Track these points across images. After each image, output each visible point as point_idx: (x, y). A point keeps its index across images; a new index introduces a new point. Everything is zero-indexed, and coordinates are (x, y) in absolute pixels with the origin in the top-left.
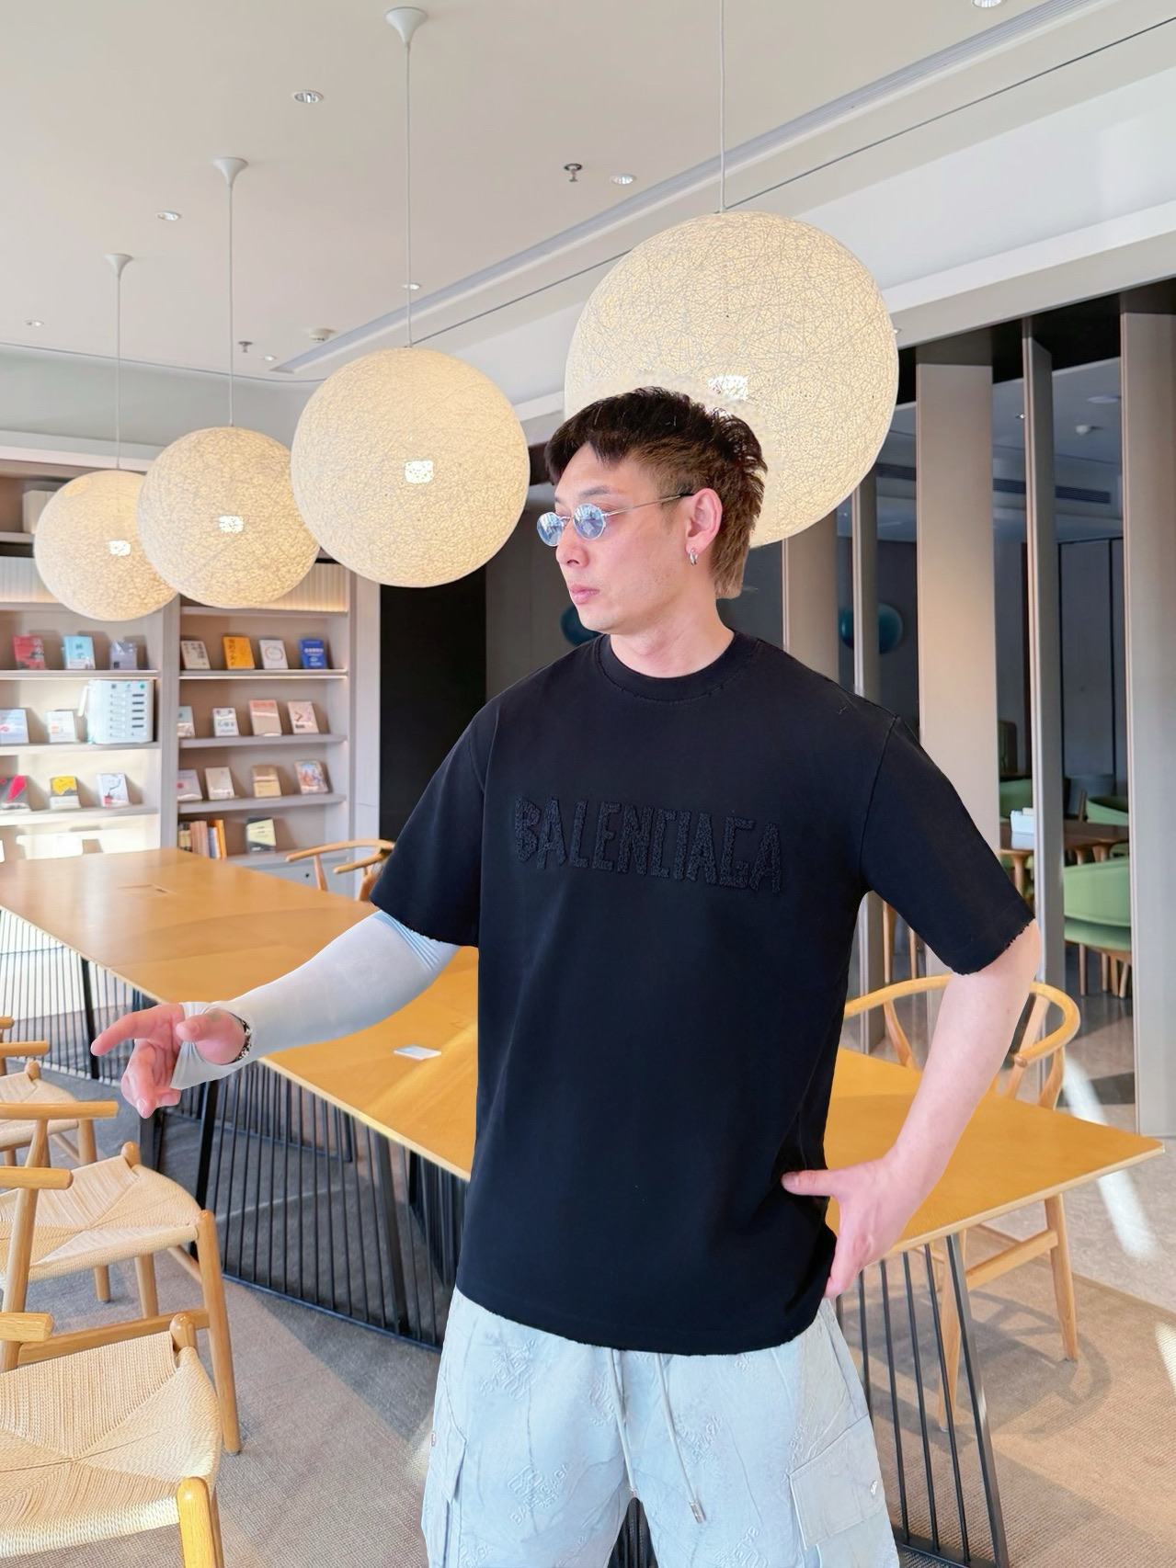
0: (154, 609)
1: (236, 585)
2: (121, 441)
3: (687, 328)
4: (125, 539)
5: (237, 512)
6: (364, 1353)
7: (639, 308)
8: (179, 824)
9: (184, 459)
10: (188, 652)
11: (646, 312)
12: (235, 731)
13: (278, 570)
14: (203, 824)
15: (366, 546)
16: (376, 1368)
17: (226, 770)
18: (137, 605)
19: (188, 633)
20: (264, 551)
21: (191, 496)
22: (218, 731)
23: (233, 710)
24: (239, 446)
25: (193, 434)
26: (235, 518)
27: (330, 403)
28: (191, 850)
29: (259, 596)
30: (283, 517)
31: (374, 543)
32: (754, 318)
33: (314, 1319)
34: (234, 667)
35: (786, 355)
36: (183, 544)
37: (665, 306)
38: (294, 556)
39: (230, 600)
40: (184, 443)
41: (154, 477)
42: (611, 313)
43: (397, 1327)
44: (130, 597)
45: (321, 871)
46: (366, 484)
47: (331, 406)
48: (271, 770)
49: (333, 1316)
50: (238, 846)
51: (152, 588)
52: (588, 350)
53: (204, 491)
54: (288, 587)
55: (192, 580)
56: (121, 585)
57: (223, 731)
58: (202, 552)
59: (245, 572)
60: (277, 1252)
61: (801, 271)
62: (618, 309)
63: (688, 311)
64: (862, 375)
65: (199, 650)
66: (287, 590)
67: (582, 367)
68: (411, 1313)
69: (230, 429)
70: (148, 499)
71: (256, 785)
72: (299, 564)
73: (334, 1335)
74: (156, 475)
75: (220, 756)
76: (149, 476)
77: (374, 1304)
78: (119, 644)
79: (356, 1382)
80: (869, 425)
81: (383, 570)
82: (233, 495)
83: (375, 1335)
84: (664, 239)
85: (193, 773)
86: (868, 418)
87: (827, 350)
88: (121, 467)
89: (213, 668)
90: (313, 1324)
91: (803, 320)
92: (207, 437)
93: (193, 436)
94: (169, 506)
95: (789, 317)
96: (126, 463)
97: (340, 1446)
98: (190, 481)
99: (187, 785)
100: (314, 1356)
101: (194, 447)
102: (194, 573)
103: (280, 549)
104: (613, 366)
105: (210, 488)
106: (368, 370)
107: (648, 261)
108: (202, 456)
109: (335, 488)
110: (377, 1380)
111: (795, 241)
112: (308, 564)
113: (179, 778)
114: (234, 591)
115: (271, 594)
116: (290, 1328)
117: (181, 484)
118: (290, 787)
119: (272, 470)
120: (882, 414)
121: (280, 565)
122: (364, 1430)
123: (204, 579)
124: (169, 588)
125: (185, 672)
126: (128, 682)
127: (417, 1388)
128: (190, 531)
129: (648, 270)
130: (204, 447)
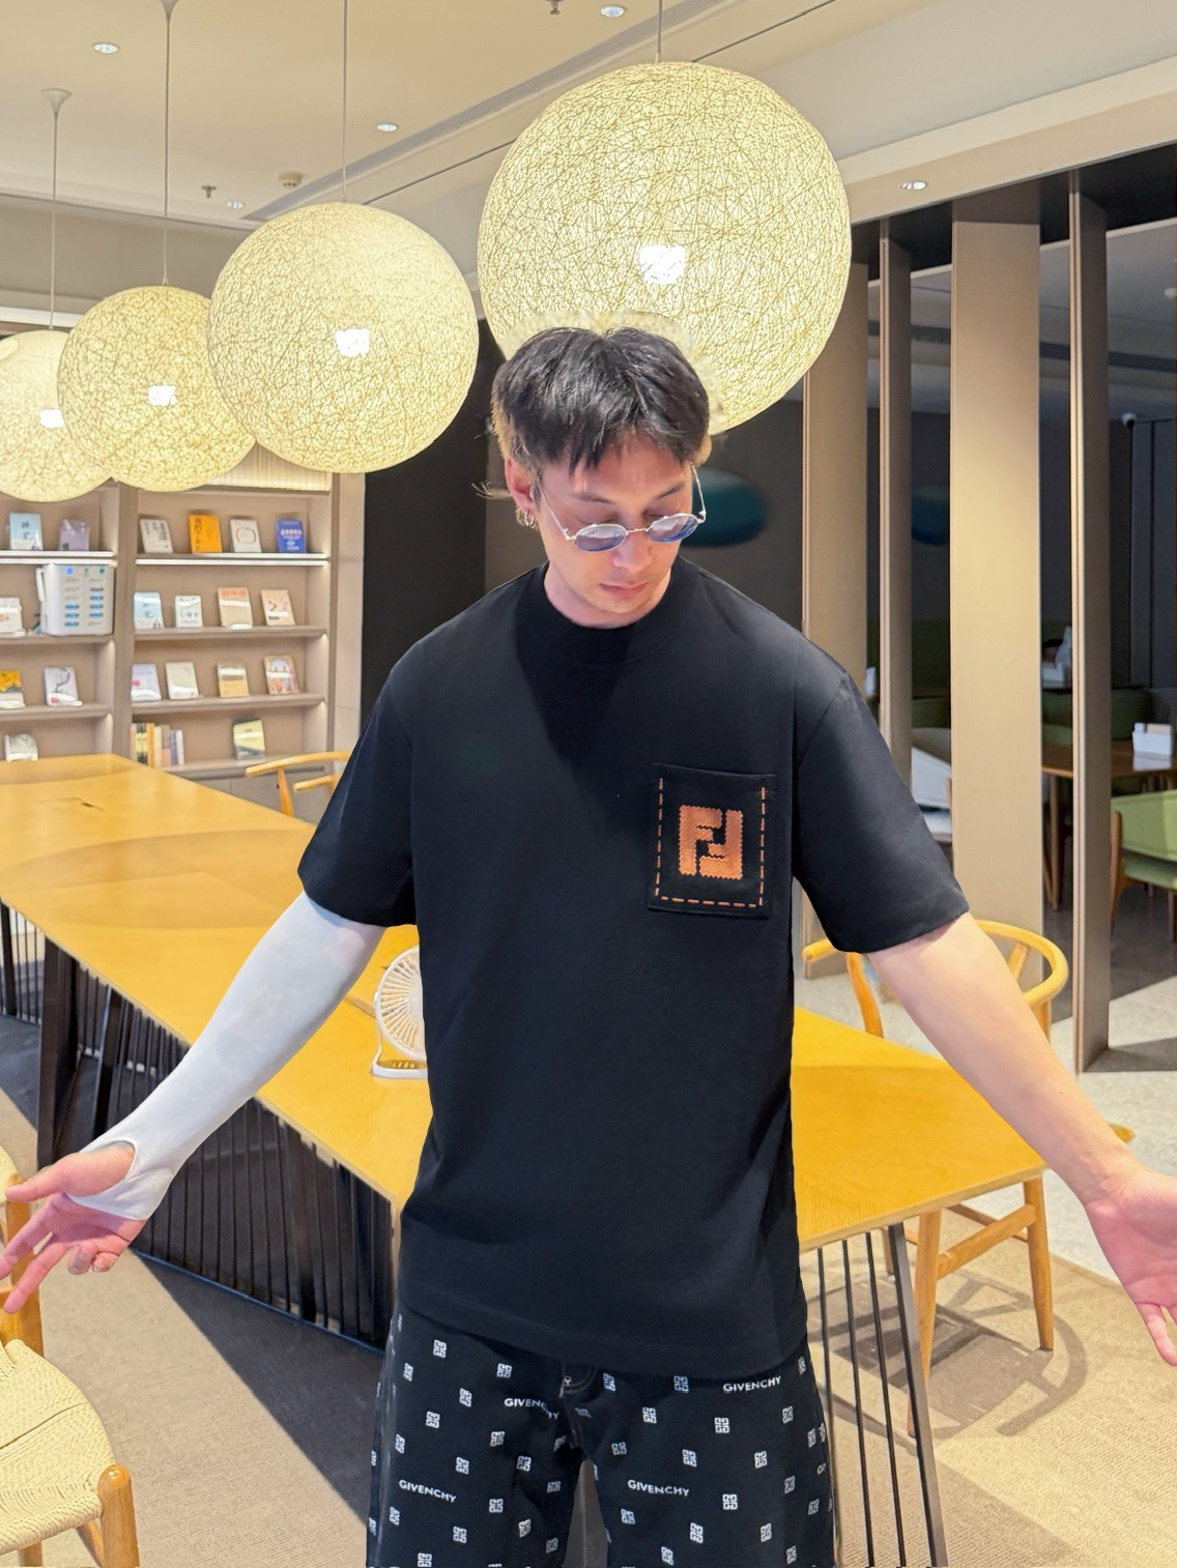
10: (148, 533)
12: (200, 618)
17: (190, 665)
19: (149, 511)
20: (193, 426)
21: (112, 364)
22: (180, 621)
23: (198, 597)
25: (118, 294)
31: (292, 423)
34: (199, 551)
40: (107, 305)
41: (73, 343)
44: (59, 473)
51: (83, 464)
54: (224, 468)
55: (113, 458)
56: (47, 461)
57: (185, 622)
59: (172, 451)
65: (161, 530)
71: (221, 683)
75: (181, 647)
78: (70, 522)
85: (151, 669)
89: (176, 552)
92: (134, 298)
93: (119, 297)
94: (87, 375)
101: (117, 309)
102: (116, 451)
109: (248, 361)
112: (246, 442)
117: (101, 352)
121: (214, 442)
125: (144, 555)
130: (129, 311)
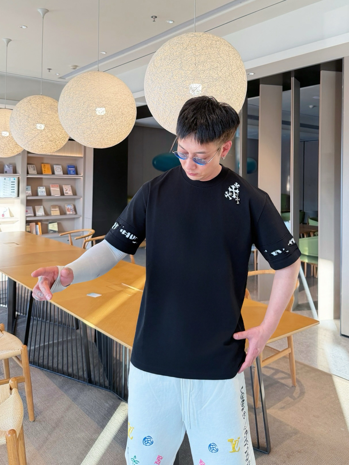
0: (17, 154)
1: (42, 146)
2: (6, 99)
3: (181, 68)
4: (7, 131)
5: (42, 123)
6: (77, 389)
7: (167, 61)
8: (26, 223)
9: (25, 105)
10: (30, 169)
11: (169, 62)
12: (45, 194)
13: (56, 142)
14: (34, 224)
15: (82, 135)
16: (80, 393)
17: (42, 207)
18: (11, 153)
19: (29, 162)
20: (51, 135)
21: (27, 117)
22: (39, 194)
23: (45, 187)
24: (43, 101)
25: (28, 97)
26: (41, 125)
27: (71, 88)
28: (30, 232)
29: (49, 150)
30: (58, 125)
31: (85, 134)
32: (202, 66)
33: (60, 379)
34: (45, 174)
35: (212, 78)
36: (24, 133)
37: (174, 61)
38: (61, 138)
39: (40, 151)
40: (25, 100)
41: (15, 111)
42: (158, 62)
43: (88, 381)
44: (8, 150)
45: (71, 238)
46: (82, 114)
47: (71, 89)
48: (57, 207)
49: (68, 378)
50: (45, 231)
51: (15, 147)
52: (151, 74)
53: (31, 116)
54: (59, 148)
55: (27, 144)
56: (5, 146)
57: (41, 194)
58: (30, 136)
59: (45, 142)
60: (51, 358)
61: (217, 51)
62: (160, 61)
63: (182, 62)
64: (235, 85)
65: (33, 168)
66: (59, 149)
67: (149, 79)
68: (92, 376)
69: (41, 96)
70: (13, 118)
71: (52, 212)
72: (63, 140)
73: (68, 383)
74: (16, 110)
75: (39, 202)
76: (14, 110)
77: (81, 373)
78: (7, 165)
79: (73, 398)
80: (237, 101)
81: (88, 142)
82: (41, 117)
83: (81, 383)
84: (175, 40)
85: (31, 208)
86: (237, 99)
87: (224, 77)
88: (6, 108)
89: (38, 174)
90: (61, 380)
91: (217, 67)
92: (33, 98)
93: (28, 98)
94: (20, 120)
95: (213, 66)
96: (8, 106)
97: (67, 418)
98: (27, 112)
99: (29, 211)
100: (60, 390)
101: (29, 101)
102: (28, 142)
103: (57, 135)
104: (158, 79)
105: (33, 115)
106: (83, 78)
107: (170, 46)
108: (31, 104)
109: (72, 115)
110: (80, 397)
111: (216, 42)
112: (66, 140)
113: (26, 209)
114: (41, 148)
115: (53, 150)
116: (53, 382)
117: (24, 113)
118: (63, 212)
119: (54, 109)
120: (241, 98)
121: (57, 140)
122: (75, 413)
123: (31, 144)
124: (21, 147)
125: (28, 175)
126: (10, 178)
127: (93, 399)
128: (26, 128)
129: (170, 49)
130: (32, 102)
